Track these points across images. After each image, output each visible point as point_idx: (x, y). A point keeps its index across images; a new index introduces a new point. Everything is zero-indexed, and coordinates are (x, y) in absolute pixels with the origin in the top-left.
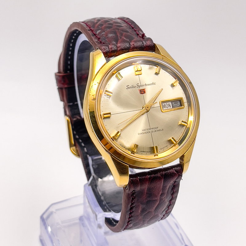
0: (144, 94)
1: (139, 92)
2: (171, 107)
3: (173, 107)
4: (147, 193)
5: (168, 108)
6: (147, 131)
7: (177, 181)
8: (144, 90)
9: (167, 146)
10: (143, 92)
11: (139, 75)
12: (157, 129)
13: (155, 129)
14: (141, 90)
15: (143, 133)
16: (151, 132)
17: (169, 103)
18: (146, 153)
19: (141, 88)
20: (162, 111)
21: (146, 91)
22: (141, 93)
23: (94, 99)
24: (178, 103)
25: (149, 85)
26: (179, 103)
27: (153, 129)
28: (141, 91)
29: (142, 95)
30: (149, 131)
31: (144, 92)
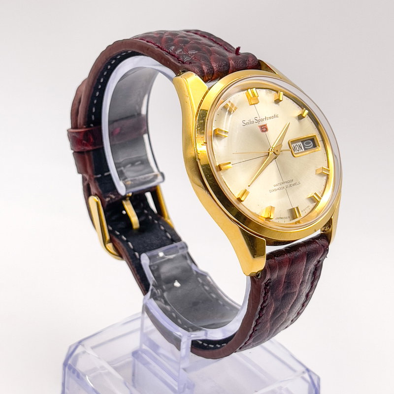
0: (266, 132)
1: (259, 129)
2: (303, 150)
3: (305, 149)
4: (284, 282)
5: (300, 151)
6: (280, 186)
7: (321, 259)
8: (265, 125)
9: (309, 206)
10: (265, 129)
11: (254, 104)
12: (293, 183)
13: (290, 183)
14: (261, 126)
15: (276, 190)
16: (285, 187)
17: (299, 143)
18: (283, 220)
19: (262, 123)
20: (295, 155)
21: (269, 127)
22: (263, 131)
23: (205, 143)
24: (310, 143)
25: (270, 118)
26: (312, 143)
27: (286, 182)
29: (264, 133)
30: (283, 185)
31: (267, 130)
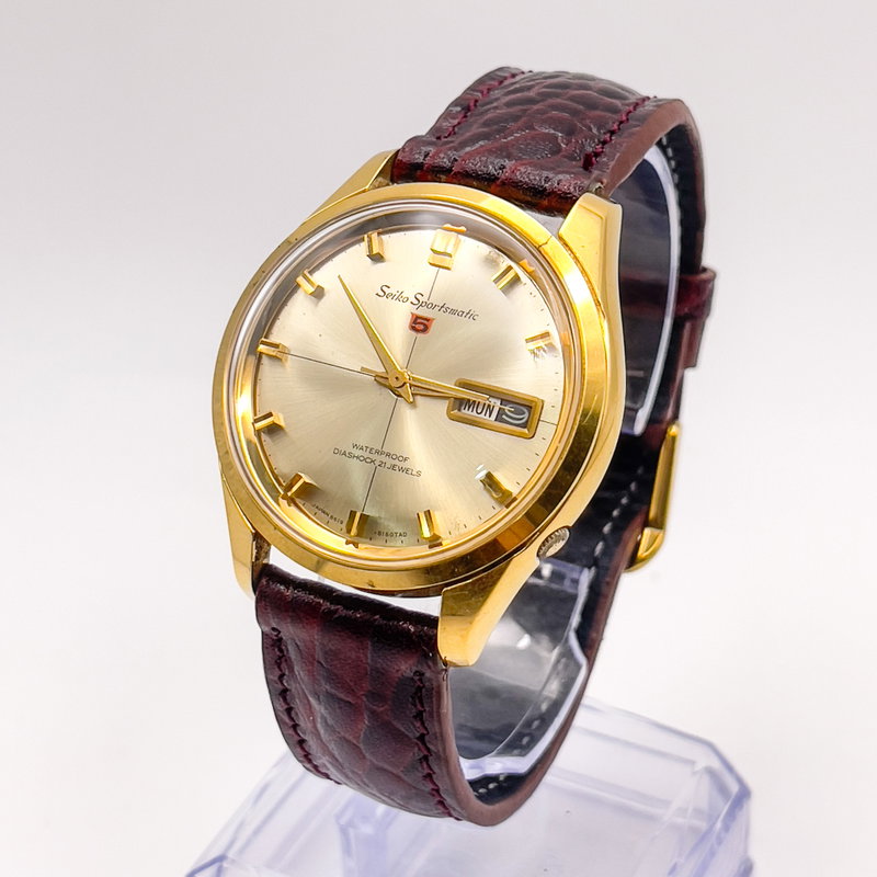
0: (420, 335)
2: (493, 418)
3: (499, 419)
5: (482, 415)
6: (367, 454)
8: (428, 320)
9: (405, 535)
10: (422, 327)
11: (439, 267)
12: (401, 465)
14: (417, 317)
15: (352, 455)
16: (377, 463)
17: (493, 400)
18: (327, 518)
19: (423, 312)
21: (433, 328)
22: (414, 329)
24: (524, 414)
25: (453, 312)
26: (528, 416)
28: (419, 321)
29: (414, 333)
30: (375, 457)
31: (425, 329)
